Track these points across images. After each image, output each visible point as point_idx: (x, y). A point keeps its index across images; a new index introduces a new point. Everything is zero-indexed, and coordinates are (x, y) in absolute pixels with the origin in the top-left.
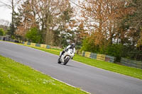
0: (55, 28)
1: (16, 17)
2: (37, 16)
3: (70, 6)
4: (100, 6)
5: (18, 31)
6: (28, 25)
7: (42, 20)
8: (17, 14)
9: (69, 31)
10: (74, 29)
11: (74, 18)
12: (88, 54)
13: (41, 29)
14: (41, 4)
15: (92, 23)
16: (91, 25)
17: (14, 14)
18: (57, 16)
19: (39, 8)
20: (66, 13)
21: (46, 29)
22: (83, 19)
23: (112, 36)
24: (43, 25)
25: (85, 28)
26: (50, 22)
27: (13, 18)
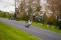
0: (34, 15)
1: (17, 10)
2: (26, 10)
3: (40, 5)
4: (53, 5)
5: (18, 16)
6: (22, 13)
7: (28, 11)
8: (17, 9)
9: (39, 16)
10: (42, 15)
11: (42, 10)
12: (48, 26)
13: (27, 15)
14: (28, 4)
15: (50, 13)
16: (49, 13)
17: (16, 8)
18: (35, 10)
19: (27, 6)
20: (38, 8)
21: (30, 15)
22: (46, 11)
23: (58, 18)
24: (28, 13)
25: (46, 15)
26: (31, 12)
27: (15, 10)
